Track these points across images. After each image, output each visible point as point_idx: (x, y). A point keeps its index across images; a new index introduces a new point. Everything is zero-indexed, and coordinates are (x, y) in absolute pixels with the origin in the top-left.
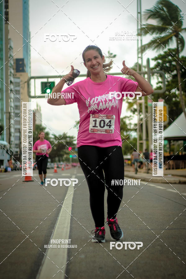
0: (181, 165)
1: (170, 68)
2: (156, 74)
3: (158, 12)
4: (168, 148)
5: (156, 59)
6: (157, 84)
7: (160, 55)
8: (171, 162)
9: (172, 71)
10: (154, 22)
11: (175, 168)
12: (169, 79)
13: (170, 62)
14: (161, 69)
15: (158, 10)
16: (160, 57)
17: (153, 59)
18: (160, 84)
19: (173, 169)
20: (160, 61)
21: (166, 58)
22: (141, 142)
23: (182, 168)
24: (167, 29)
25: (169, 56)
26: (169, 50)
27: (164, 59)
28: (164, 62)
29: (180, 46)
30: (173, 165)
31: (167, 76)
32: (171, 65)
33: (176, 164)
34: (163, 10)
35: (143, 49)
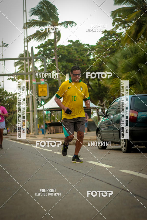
0: (59, 130)
1: (50, 54)
2: (39, 59)
3: (39, 10)
4: (49, 117)
5: (39, 47)
6: (40, 67)
7: (42, 44)
8: (52, 128)
9: (52, 57)
10: (37, 18)
11: (55, 132)
12: (49, 63)
13: (50, 50)
14: (43, 56)
15: (39, 8)
16: (42, 46)
17: (36, 48)
18: (43, 67)
19: (53, 133)
20: (42, 49)
21: (47, 47)
22: (28, 112)
23: (60, 133)
24: (47, 23)
25: (49, 45)
26: (49, 40)
27: (45, 48)
28: (45, 50)
29: (57, 37)
30: (53, 130)
31: (48, 60)
32: (50, 52)
33: (56, 130)
34: (43, 8)
35: (28, 39)
